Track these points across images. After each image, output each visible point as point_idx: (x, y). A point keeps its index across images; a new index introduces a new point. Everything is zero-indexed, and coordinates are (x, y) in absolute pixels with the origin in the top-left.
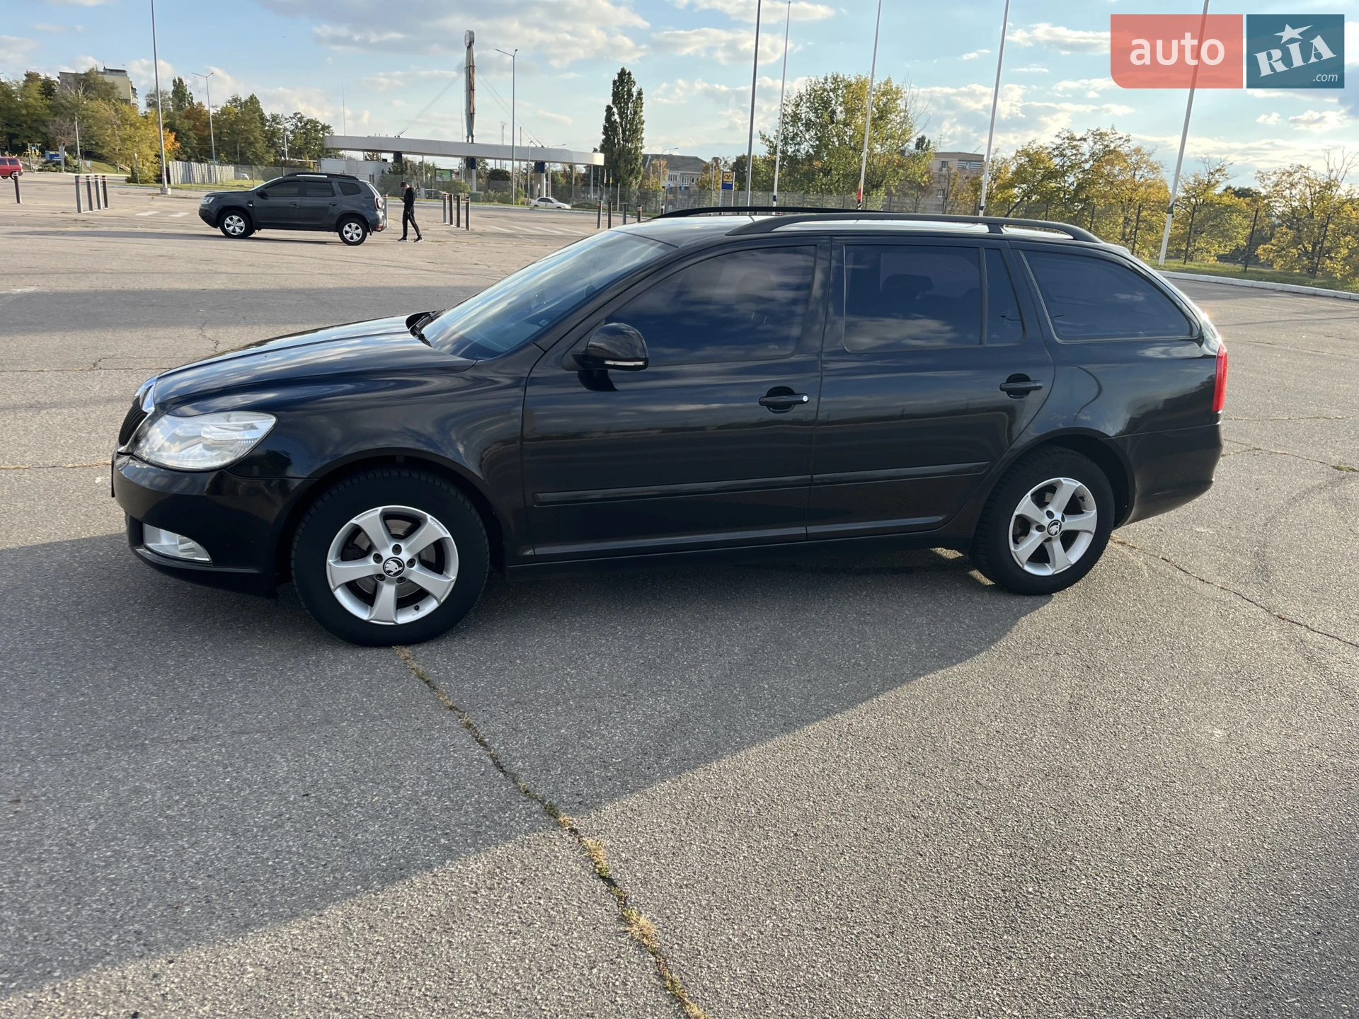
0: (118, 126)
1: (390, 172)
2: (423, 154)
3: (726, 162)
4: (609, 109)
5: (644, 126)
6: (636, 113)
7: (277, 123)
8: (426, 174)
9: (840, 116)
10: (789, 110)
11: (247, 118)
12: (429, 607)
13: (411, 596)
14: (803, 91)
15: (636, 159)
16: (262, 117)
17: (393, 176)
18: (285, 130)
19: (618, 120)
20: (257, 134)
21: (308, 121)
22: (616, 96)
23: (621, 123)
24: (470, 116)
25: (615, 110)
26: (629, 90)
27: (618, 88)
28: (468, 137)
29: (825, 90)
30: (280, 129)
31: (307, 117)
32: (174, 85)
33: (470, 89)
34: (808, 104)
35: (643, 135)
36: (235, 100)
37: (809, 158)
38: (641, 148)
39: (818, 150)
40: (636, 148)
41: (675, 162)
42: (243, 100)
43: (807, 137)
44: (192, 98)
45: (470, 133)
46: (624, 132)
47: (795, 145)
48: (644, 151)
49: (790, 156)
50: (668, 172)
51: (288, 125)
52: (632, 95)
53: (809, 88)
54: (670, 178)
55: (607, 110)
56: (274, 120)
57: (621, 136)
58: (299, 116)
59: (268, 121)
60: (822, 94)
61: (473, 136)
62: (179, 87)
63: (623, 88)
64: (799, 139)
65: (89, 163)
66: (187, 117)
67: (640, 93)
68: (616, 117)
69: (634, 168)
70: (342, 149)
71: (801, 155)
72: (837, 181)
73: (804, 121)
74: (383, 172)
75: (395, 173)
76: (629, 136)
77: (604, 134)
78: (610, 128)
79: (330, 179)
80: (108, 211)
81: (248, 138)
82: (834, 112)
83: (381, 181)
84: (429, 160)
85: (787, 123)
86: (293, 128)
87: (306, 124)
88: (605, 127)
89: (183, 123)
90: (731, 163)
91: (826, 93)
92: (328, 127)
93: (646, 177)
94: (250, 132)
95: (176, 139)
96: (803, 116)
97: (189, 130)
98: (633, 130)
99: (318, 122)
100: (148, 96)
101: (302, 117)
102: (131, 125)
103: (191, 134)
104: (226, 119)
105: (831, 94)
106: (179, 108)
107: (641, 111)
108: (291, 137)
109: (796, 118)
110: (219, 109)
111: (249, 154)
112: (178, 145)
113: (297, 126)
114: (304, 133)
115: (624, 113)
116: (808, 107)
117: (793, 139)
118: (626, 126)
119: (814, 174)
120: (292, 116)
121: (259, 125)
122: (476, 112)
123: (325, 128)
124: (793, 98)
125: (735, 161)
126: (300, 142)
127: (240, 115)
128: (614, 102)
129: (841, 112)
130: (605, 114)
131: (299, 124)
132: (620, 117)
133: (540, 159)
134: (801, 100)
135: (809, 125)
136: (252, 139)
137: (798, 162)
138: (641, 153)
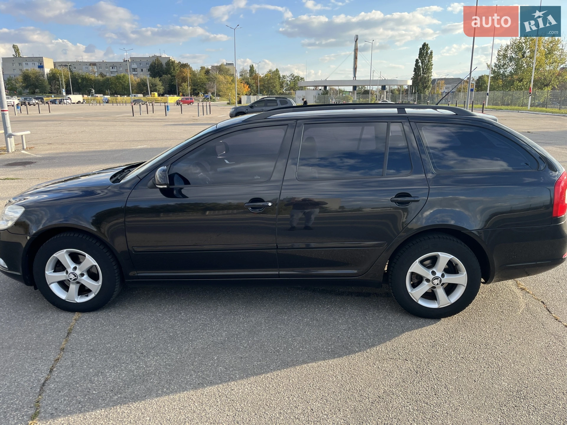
0: (225, 84)
1: (321, 94)
2: (338, 86)
3: (473, 79)
4: (417, 60)
5: (433, 67)
6: (429, 61)
7: (284, 79)
8: (340, 94)
9: (528, 54)
10: (501, 53)
11: (274, 77)
12: (91, 296)
13: (83, 290)
14: (509, 44)
15: (428, 81)
16: (279, 77)
17: (322, 95)
18: (287, 81)
19: (421, 65)
20: (277, 83)
21: (296, 77)
22: (421, 54)
23: (422, 66)
24: (355, 69)
25: (420, 61)
26: (427, 52)
27: (422, 51)
28: (354, 78)
29: (520, 43)
30: (285, 81)
31: (296, 75)
32: (250, 68)
33: (356, 58)
34: (511, 50)
35: (432, 71)
36: (270, 71)
37: (511, 74)
38: (431, 76)
39: (516, 71)
40: (428, 77)
41: (447, 81)
42: (273, 71)
43: (510, 65)
44: (256, 72)
45: (355, 76)
46: (423, 70)
47: (504, 69)
48: (433, 78)
49: (501, 74)
50: (445, 86)
51: (288, 79)
52: (428, 54)
53: (512, 43)
54: (446, 88)
55: (416, 61)
56: (283, 78)
57: (422, 72)
58: (292, 75)
59: (281, 78)
60: (519, 44)
61: (356, 77)
62: (252, 67)
63: (424, 51)
64: (506, 66)
65: (218, 98)
66: (253, 79)
67: (431, 53)
68: (420, 64)
69: (427, 85)
70: (307, 86)
71: (507, 74)
72: (526, 84)
73: (509, 58)
74: (319, 94)
75: (323, 94)
76: (425, 71)
77: (414, 71)
78: (417, 69)
79: (277, 99)
80: (210, 116)
81: (273, 85)
82: (525, 53)
83: (318, 98)
84: (342, 88)
85: (500, 59)
86: (290, 80)
87: (295, 78)
88: (415, 68)
89: (251, 81)
90: (476, 79)
91: (521, 44)
92: (303, 78)
93: (433, 88)
94: (274, 82)
95: (249, 87)
96: (509, 55)
97: (254, 83)
98: (428, 68)
99: (299, 77)
100: (240, 72)
101: (294, 75)
102: (229, 83)
103: (254, 85)
104: (266, 79)
105: (523, 44)
106: (251, 76)
107: (432, 60)
108: (289, 83)
109: (505, 56)
110: (264, 75)
111: (273, 91)
112: (249, 89)
113: (291, 79)
114: (294, 81)
115: (424, 62)
116: (511, 51)
117: (503, 66)
118: (424, 67)
119: (513, 82)
120: (290, 75)
121: (278, 79)
122: (357, 67)
123: (302, 79)
124: (504, 47)
125: (478, 78)
126: (292, 85)
127: (271, 77)
128: (419, 57)
129: (528, 52)
130: (415, 63)
131: (292, 78)
132: (422, 64)
133: (383, 84)
134: (508, 48)
135: (511, 59)
136: (275, 85)
137: (506, 77)
138: (431, 79)
